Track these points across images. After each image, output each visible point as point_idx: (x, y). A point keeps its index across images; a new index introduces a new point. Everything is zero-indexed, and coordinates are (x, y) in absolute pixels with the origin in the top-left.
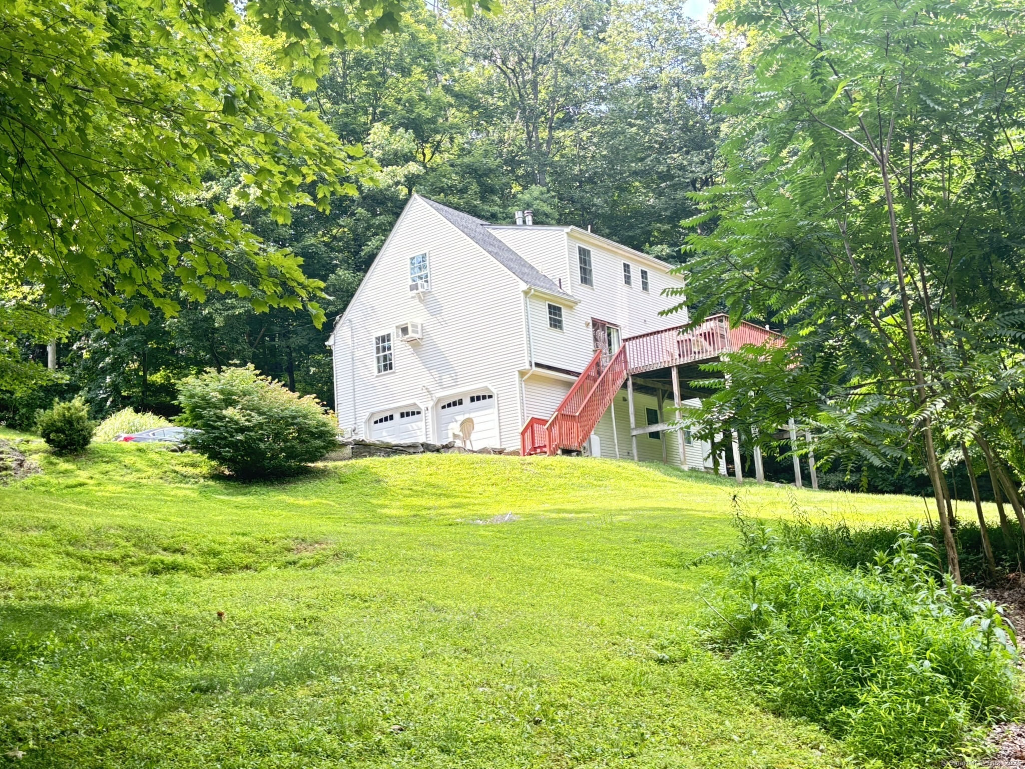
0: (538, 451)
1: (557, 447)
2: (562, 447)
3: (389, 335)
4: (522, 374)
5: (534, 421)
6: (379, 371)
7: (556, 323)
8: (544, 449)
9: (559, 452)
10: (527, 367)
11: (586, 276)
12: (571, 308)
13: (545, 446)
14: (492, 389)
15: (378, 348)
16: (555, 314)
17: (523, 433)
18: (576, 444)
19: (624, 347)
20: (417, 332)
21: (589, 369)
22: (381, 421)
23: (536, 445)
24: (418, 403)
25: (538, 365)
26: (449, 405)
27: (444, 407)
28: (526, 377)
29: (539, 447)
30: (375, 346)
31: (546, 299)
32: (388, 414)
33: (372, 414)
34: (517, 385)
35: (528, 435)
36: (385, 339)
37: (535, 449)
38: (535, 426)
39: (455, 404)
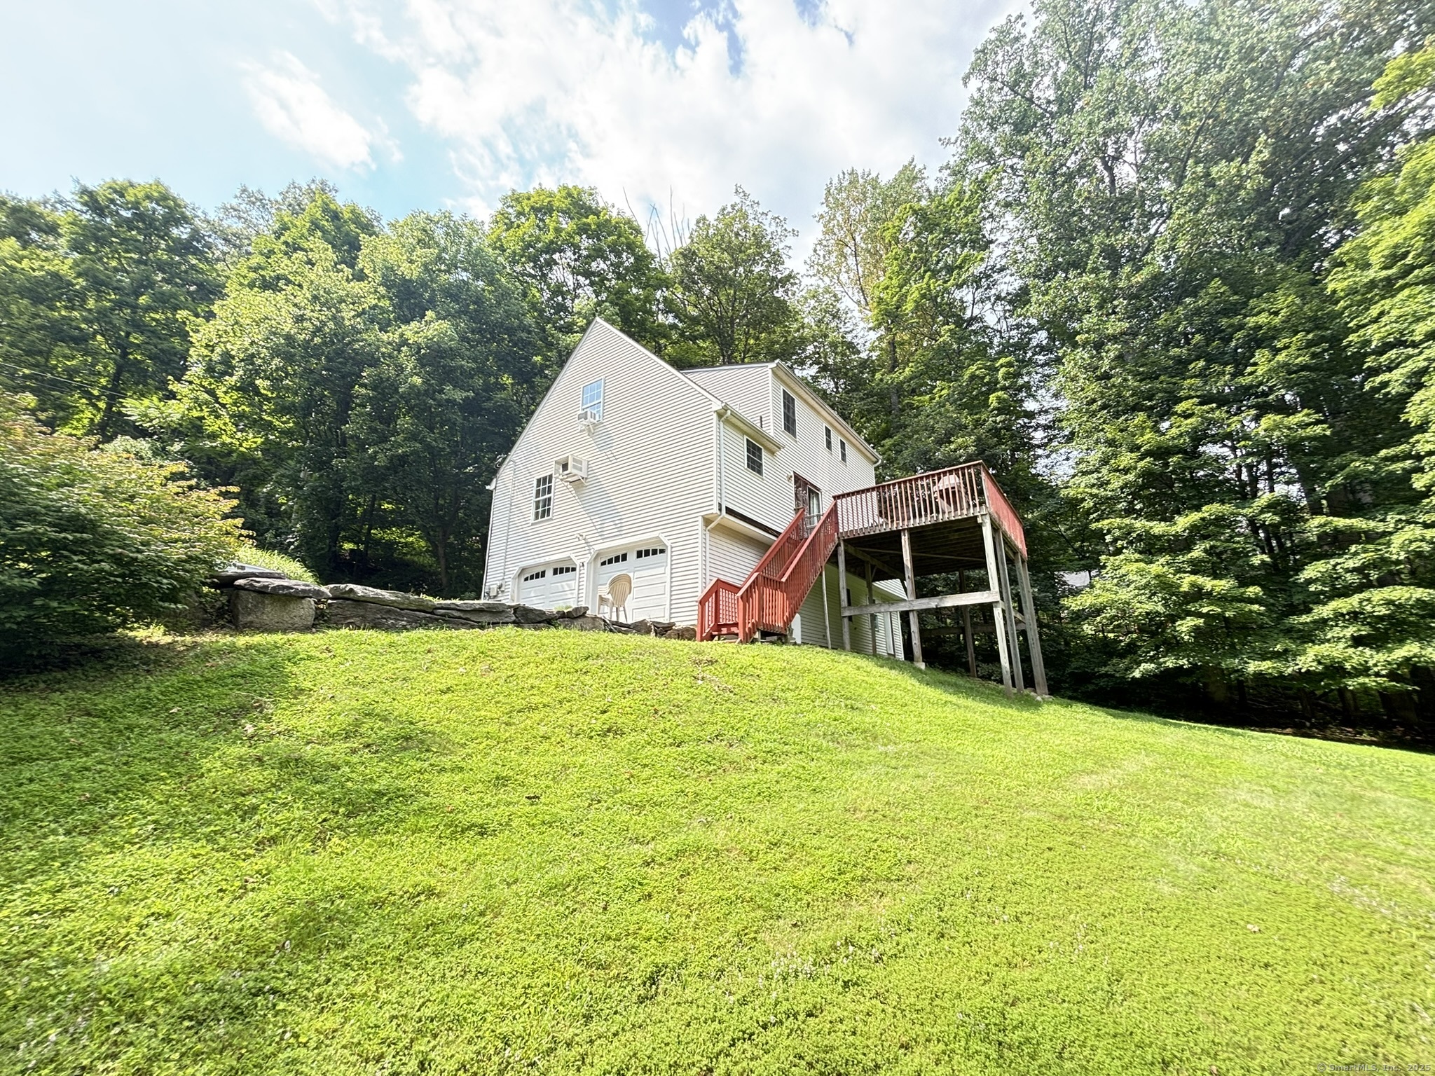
0: (724, 630)
1: (755, 627)
2: (761, 628)
3: (551, 476)
4: (707, 521)
5: (720, 585)
6: (537, 518)
7: (755, 465)
8: (734, 629)
9: (757, 635)
10: (716, 510)
11: (790, 425)
12: (773, 453)
13: (736, 625)
14: (665, 540)
15: (538, 492)
16: (754, 454)
17: (702, 603)
18: (781, 624)
19: (836, 505)
20: (581, 470)
21: (790, 530)
22: (532, 577)
23: (722, 622)
24: (573, 557)
25: (729, 511)
26: (610, 561)
27: (603, 564)
28: (712, 525)
29: (725, 625)
30: (535, 489)
31: (744, 433)
32: (540, 570)
33: (523, 570)
34: (699, 536)
35: (710, 604)
36: (547, 480)
37: (719, 627)
38: (722, 593)
39: (617, 559)
